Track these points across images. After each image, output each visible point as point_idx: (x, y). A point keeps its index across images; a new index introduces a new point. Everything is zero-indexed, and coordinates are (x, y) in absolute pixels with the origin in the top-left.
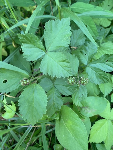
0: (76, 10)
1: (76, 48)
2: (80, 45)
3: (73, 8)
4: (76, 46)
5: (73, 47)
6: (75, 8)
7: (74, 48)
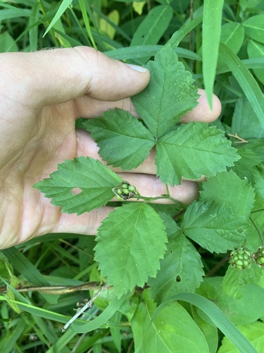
0: (259, 34)
1: (244, 141)
2: (256, 136)
3: (251, 26)
4: (243, 135)
5: (237, 137)
6: (255, 27)
7: (236, 139)
